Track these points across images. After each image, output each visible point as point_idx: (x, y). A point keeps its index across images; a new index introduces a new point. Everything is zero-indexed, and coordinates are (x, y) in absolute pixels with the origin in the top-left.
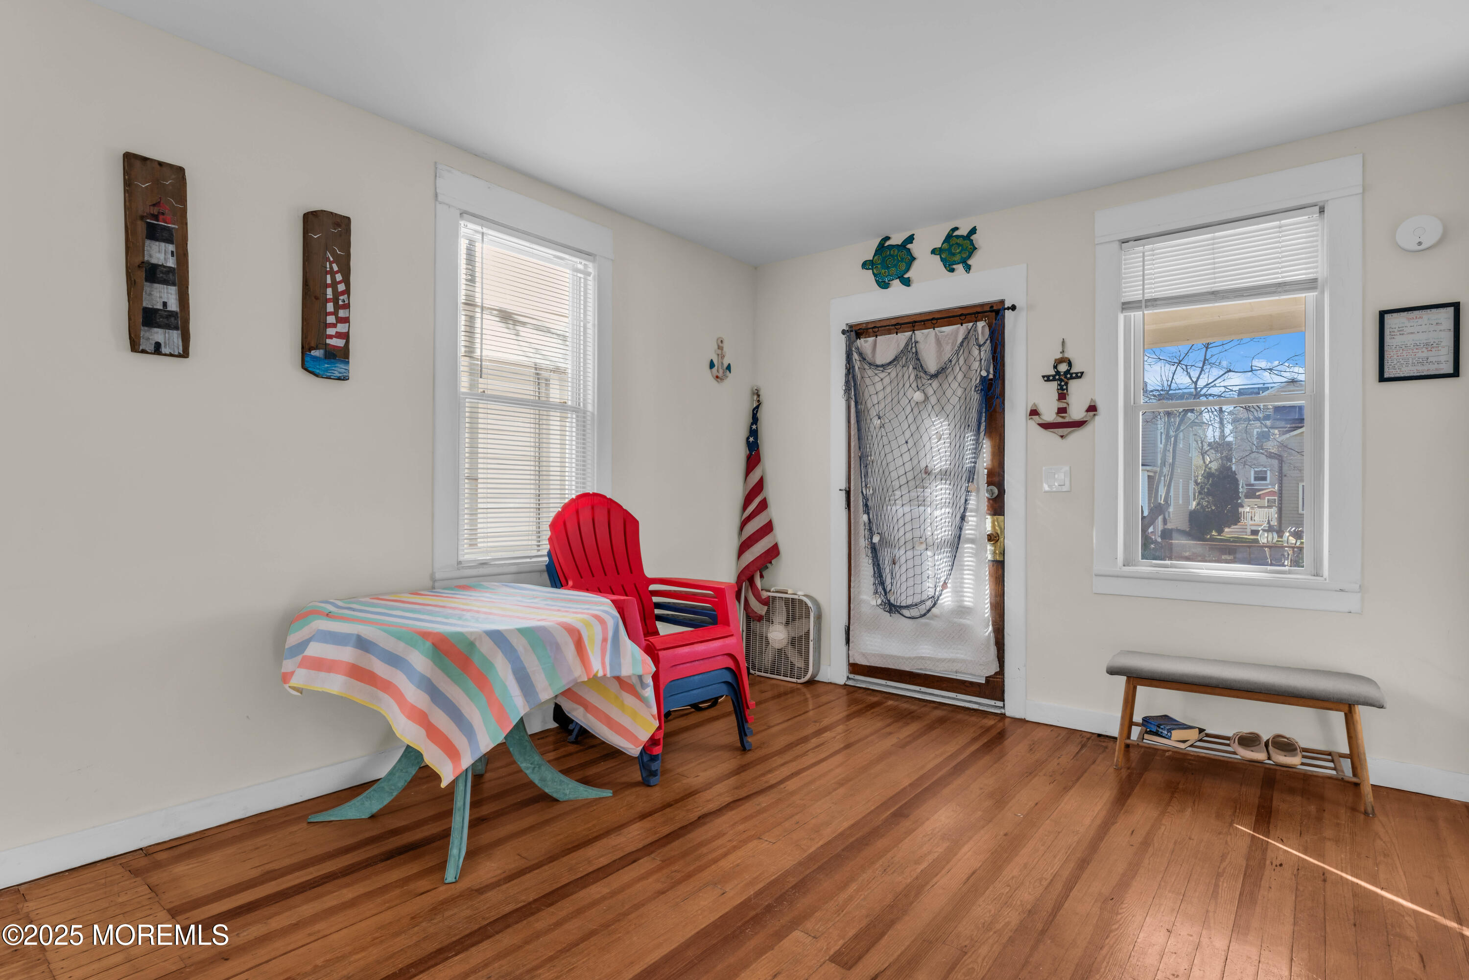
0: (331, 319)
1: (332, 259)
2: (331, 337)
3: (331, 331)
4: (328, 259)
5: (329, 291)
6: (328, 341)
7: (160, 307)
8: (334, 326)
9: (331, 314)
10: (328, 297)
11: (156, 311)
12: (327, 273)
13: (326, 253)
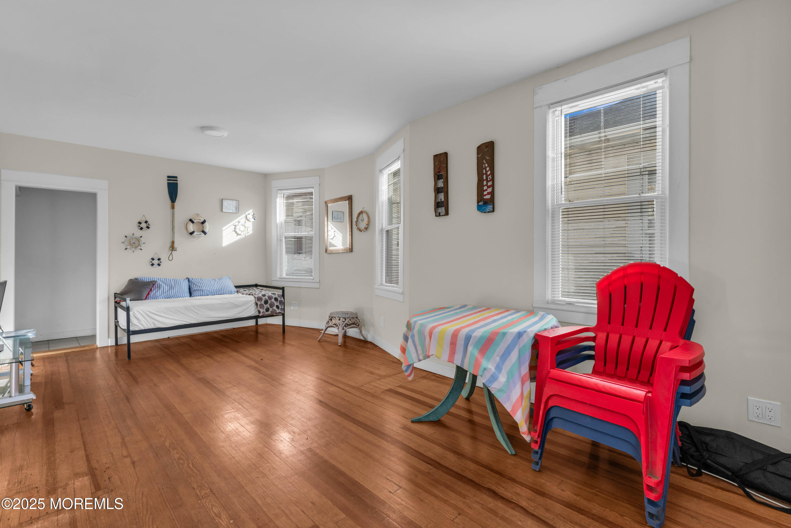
0: (485, 188)
1: (485, 162)
2: (485, 195)
3: (485, 193)
4: (484, 163)
5: (484, 176)
6: (485, 197)
7: (440, 201)
8: (486, 190)
9: (485, 185)
10: (484, 179)
11: (439, 202)
12: (484, 169)
13: (483, 161)
